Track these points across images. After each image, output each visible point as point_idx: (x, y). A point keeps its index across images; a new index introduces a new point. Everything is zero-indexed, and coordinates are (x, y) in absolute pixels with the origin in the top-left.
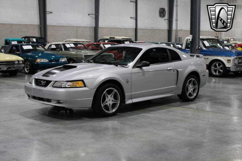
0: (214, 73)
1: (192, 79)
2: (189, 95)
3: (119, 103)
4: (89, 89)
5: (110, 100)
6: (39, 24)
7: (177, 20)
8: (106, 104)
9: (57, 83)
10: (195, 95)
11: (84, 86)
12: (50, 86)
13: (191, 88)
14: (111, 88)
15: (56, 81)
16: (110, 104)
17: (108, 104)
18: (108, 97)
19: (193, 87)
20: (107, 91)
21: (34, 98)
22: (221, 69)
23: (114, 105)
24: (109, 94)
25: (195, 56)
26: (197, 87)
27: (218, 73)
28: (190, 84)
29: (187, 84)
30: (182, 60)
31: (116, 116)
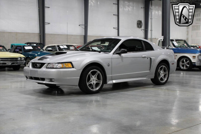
0: (182, 68)
1: (163, 66)
2: (160, 80)
3: (101, 82)
4: (76, 70)
5: (94, 80)
6: (39, 33)
7: (152, 30)
8: (91, 83)
9: (50, 65)
10: (166, 79)
11: (72, 67)
12: (44, 67)
13: (162, 74)
14: (95, 70)
15: (49, 63)
16: (94, 83)
17: (92, 83)
18: (92, 77)
19: (164, 73)
20: (91, 72)
21: (31, 78)
22: (188, 64)
23: (97, 85)
24: (93, 75)
25: (166, 48)
26: (167, 73)
27: (186, 67)
28: (162, 71)
29: (159, 70)
30: (154, 50)
31: (99, 94)
